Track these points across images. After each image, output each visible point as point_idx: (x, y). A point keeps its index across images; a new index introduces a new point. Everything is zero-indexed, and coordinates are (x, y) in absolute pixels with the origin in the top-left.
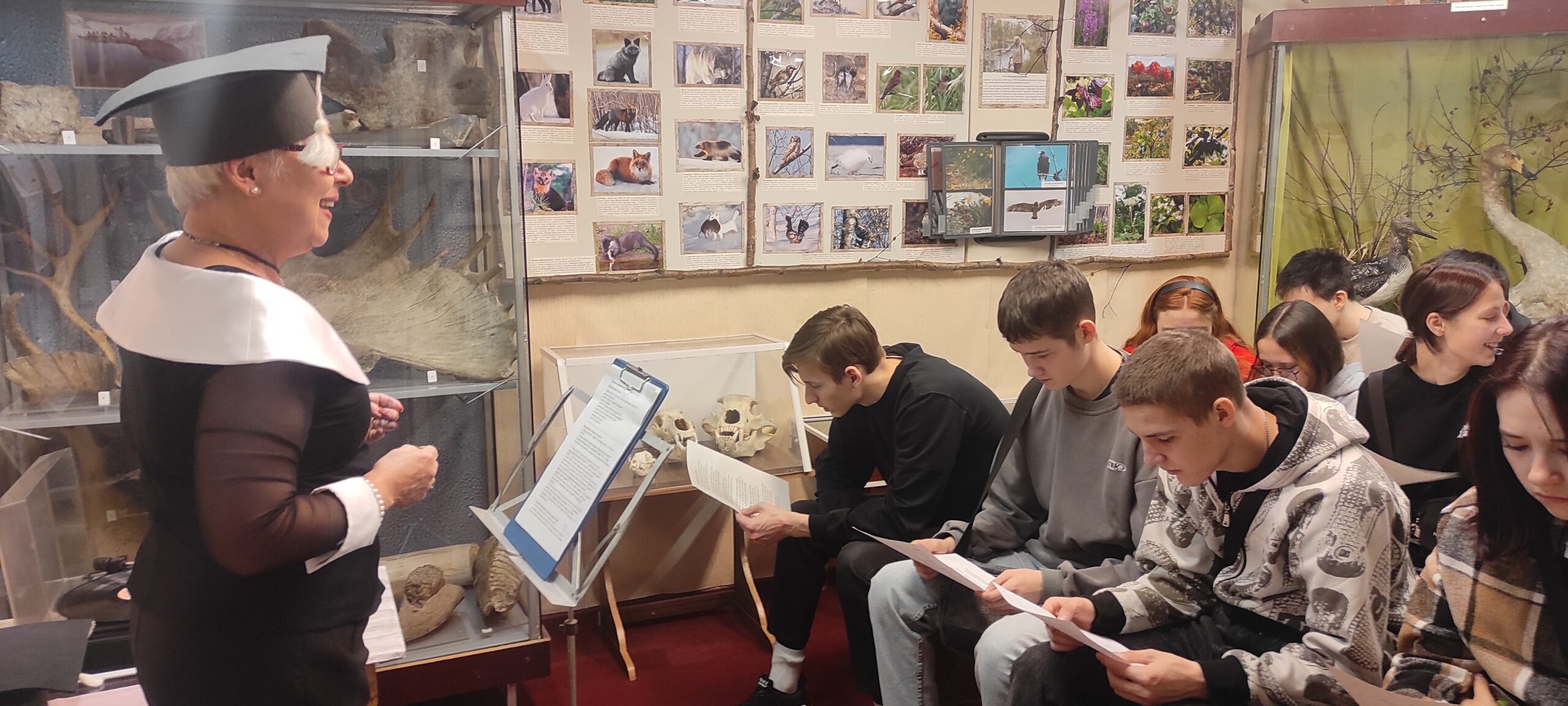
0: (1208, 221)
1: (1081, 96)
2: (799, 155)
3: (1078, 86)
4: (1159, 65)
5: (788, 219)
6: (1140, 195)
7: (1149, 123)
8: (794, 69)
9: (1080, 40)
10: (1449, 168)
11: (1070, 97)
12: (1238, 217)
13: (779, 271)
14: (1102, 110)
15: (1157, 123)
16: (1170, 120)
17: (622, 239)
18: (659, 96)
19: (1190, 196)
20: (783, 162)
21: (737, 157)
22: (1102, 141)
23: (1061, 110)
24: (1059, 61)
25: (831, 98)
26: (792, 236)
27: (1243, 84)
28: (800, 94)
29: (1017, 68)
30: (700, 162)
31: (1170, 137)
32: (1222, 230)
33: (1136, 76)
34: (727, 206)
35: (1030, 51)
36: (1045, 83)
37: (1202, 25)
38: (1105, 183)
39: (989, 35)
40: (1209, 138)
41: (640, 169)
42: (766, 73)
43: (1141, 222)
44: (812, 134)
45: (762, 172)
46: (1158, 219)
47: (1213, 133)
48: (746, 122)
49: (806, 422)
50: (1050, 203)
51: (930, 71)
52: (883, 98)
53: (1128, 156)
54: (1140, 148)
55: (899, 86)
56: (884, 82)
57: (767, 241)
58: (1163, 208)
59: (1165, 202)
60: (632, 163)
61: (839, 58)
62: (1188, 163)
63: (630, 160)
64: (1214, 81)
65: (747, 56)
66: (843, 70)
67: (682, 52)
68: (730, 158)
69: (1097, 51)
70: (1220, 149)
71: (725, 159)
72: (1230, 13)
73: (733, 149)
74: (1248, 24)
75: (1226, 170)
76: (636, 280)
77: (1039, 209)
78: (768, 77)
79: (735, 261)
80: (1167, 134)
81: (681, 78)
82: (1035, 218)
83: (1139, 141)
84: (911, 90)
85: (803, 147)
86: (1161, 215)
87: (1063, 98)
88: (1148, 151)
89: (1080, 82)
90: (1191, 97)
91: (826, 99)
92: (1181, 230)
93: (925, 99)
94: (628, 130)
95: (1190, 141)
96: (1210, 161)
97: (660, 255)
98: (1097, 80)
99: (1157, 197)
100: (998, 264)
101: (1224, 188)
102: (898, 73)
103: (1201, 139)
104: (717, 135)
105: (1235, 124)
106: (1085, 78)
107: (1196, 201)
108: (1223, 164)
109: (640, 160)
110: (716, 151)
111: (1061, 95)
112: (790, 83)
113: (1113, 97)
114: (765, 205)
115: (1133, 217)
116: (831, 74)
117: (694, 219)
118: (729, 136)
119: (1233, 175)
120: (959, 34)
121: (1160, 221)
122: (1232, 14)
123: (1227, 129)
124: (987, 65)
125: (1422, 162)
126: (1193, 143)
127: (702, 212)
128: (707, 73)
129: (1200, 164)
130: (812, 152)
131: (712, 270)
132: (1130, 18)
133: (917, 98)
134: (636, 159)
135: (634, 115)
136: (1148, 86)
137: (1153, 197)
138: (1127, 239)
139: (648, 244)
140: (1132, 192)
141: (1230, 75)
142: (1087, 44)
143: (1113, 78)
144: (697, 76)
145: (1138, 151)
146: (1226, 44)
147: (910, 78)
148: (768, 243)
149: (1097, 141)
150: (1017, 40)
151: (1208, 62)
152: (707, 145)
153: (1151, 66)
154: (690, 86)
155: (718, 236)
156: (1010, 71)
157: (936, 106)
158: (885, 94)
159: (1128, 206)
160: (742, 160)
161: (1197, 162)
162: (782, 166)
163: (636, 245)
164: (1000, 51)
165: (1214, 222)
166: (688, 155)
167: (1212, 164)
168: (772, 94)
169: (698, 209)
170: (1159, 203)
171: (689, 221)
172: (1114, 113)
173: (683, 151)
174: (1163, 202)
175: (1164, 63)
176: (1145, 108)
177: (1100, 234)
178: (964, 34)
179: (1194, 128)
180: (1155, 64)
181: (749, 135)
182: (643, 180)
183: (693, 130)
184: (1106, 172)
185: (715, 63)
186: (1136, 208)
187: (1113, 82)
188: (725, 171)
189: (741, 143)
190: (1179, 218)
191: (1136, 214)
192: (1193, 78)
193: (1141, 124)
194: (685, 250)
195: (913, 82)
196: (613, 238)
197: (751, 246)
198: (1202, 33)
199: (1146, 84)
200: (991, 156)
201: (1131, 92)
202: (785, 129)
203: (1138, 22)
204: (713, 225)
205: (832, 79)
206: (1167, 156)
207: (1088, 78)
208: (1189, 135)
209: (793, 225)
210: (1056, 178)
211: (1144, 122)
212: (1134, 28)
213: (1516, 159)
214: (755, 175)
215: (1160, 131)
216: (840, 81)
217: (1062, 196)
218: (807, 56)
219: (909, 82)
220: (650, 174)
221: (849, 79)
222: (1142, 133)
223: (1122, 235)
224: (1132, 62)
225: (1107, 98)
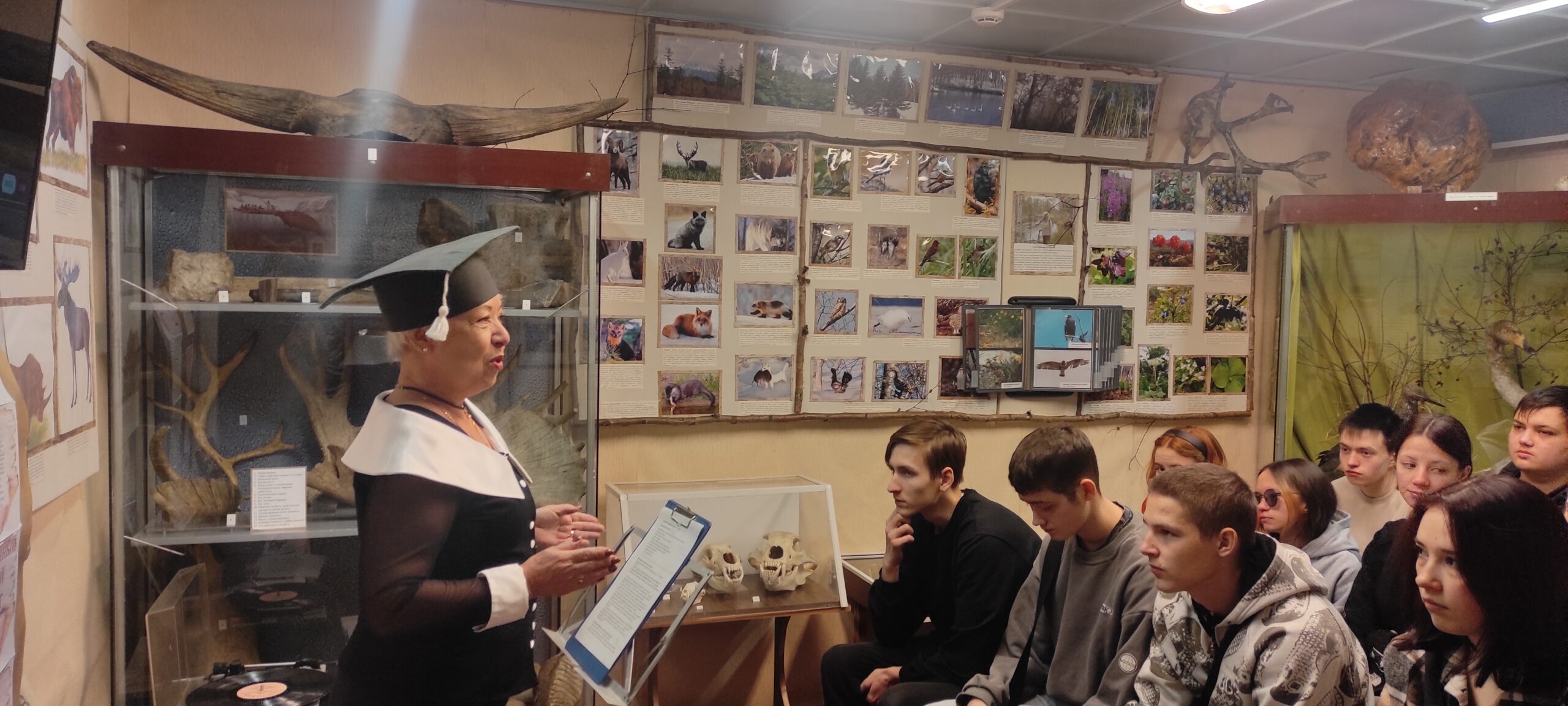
0: (1230, 381)
1: (1106, 266)
2: (844, 314)
3: (1103, 256)
4: (1179, 239)
5: (833, 371)
6: (1164, 356)
7: (1171, 291)
8: (842, 239)
9: (1104, 216)
10: (1457, 340)
11: (1096, 266)
12: (1260, 377)
13: (824, 418)
14: (1125, 278)
15: (1178, 291)
16: (1191, 289)
17: (683, 387)
18: (721, 262)
19: (1212, 358)
20: (830, 320)
21: (789, 315)
22: (1126, 305)
23: (1087, 278)
24: (1085, 234)
25: (875, 264)
26: (837, 387)
27: (1260, 255)
28: (847, 261)
29: (1046, 240)
30: (755, 319)
31: (1191, 303)
32: (1244, 390)
33: (1158, 249)
34: (778, 359)
35: (1058, 225)
36: (1072, 254)
37: (1219, 203)
38: (1130, 345)
39: (1020, 210)
40: (1229, 305)
41: (701, 325)
42: (817, 242)
43: (1165, 381)
44: (857, 296)
45: (811, 329)
46: (1181, 378)
47: (1232, 302)
48: (798, 284)
49: (845, 560)
50: (1076, 363)
51: (966, 241)
52: (922, 265)
53: (1151, 320)
54: (1162, 313)
55: (937, 255)
56: (924, 251)
57: (814, 390)
58: (1185, 369)
59: (1187, 363)
60: (695, 319)
61: (883, 229)
62: (1209, 328)
63: (693, 316)
64: (1232, 254)
65: (801, 228)
66: (886, 240)
67: (743, 224)
68: (782, 316)
69: (1121, 226)
70: (1239, 315)
71: (778, 316)
72: (1246, 194)
73: (785, 308)
74: (1263, 202)
75: (1246, 336)
76: (694, 424)
77: (1066, 368)
78: (819, 246)
79: (784, 408)
80: (1188, 300)
81: (741, 246)
82: (1062, 375)
83: (1162, 307)
84: (948, 259)
85: (849, 306)
86: (1184, 375)
87: (1089, 267)
88: (1170, 317)
89: (1105, 253)
90: (1210, 267)
91: (871, 265)
92: (1203, 389)
93: (961, 266)
94: (692, 290)
95: (1210, 308)
96: (1230, 326)
97: (716, 401)
98: (1121, 251)
99: (1180, 359)
100: (1028, 417)
101: (1244, 352)
102: (936, 243)
103: (1220, 306)
104: (771, 296)
105: (1253, 293)
106: (1109, 249)
107: (1217, 363)
108: (1243, 329)
109: (702, 316)
110: (770, 310)
111: (1088, 264)
112: (838, 251)
113: (1136, 267)
114: (813, 358)
115: (1157, 377)
116: (875, 243)
117: (747, 369)
118: (782, 297)
119: (1252, 340)
120: (992, 210)
121: (1183, 380)
122: (1248, 194)
123: (1245, 297)
124: (1019, 237)
125: (1432, 333)
126: (1213, 310)
127: (756, 363)
128: (764, 240)
129: (1220, 329)
130: (857, 312)
131: (762, 416)
132: (1151, 197)
133: (953, 265)
134: (699, 316)
135: (699, 277)
136: (1169, 258)
137: (1176, 359)
138: (1152, 397)
139: (705, 391)
140: (1155, 353)
141: (1247, 249)
142: (1112, 219)
143: (1136, 250)
144: (755, 244)
145: (1161, 316)
146: (1243, 221)
147: (947, 248)
148: (815, 392)
149: (1121, 307)
150: (1046, 215)
151: (1226, 237)
152: (763, 304)
153: (1171, 239)
154: (749, 252)
155: (769, 385)
156: (1039, 242)
157: (970, 273)
158: (924, 262)
159: (1152, 367)
160: (793, 318)
161: (1217, 327)
162: (829, 324)
163: (695, 391)
164: (1030, 225)
165: (1236, 385)
166: (745, 313)
167: (1232, 329)
168: (822, 261)
169: (752, 360)
170: (1182, 364)
171: (744, 371)
172: (1138, 280)
173: (740, 309)
174: (1185, 363)
175: (1184, 237)
176: (1167, 277)
177: (1125, 391)
178: (997, 209)
179: (1214, 296)
180: (1176, 238)
181: (800, 296)
182: (703, 334)
183: (750, 291)
184: (1131, 335)
185: (772, 233)
186: (1159, 368)
187: (1136, 253)
188: (778, 327)
189: (792, 302)
190: (1201, 378)
191: (1160, 374)
192: (1211, 251)
193: (1163, 292)
194: (739, 397)
195: (950, 251)
196: (675, 386)
197: (799, 395)
198: (1219, 210)
199: (1169, 255)
200: (1021, 318)
201: (1153, 262)
202: (833, 291)
203: (1158, 200)
204: (765, 375)
205: (876, 247)
206: (1188, 321)
207: (1112, 249)
208: (1209, 302)
209: (838, 376)
210: (1082, 340)
211: (1166, 290)
212: (1155, 206)
213: (1518, 335)
214: (804, 331)
215: (1181, 298)
216: (883, 250)
217: (1087, 356)
218: (854, 227)
219: (946, 251)
220: (710, 329)
221: (891, 248)
222: (1164, 300)
223: (1146, 392)
224: (1153, 235)
225: (1131, 267)
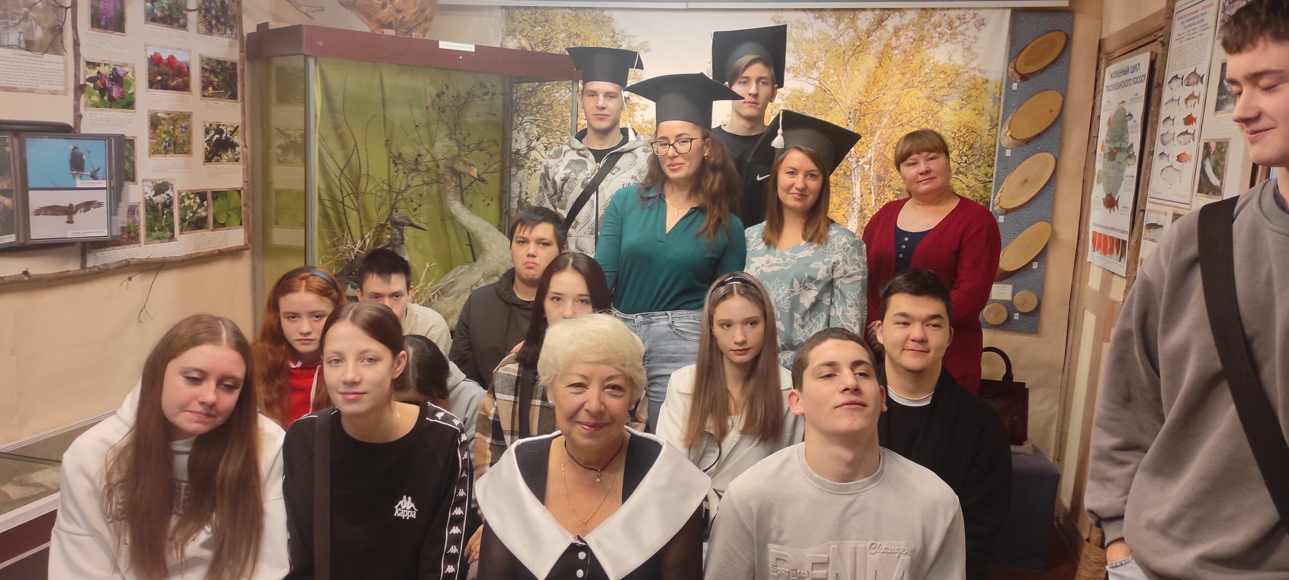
0: (229, 216)
1: (103, 85)
3: (99, 73)
4: (175, 59)
6: (168, 192)
7: (171, 118)
9: (97, 22)
10: (416, 170)
14: (124, 102)
15: (178, 119)
16: (189, 116)
19: (213, 192)
22: (128, 134)
23: (83, 99)
24: (76, 43)
27: (247, 85)
29: (29, 46)
31: (191, 133)
32: (241, 224)
33: (156, 68)
36: (61, 67)
37: (210, 23)
38: (134, 180)
40: (224, 135)
43: (171, 220)
46: (186, 216)
47: (227, 130)
50: (88, 206)
53: (154, 151)
54: (164, 144)
58: (190, 205)
59: (190, 199)
62: (208, 159)
64: (224, 80)
69: (115, 37)
70: (233, 146)
72: (232, 15)
74: (249, 25)
75: (239, 167)
77: (75, 212)
80: (187, 129)
82: (70, 222)
83: (163, 136)
86: (188, 212)
87: (85, 85)
88: (172, 147)
89: (101, 69)
90: (206, 94)
92: (207, 226)
95: (208, 138)
96: (226, 158)
98: (118, 68)
99: (184, 194)
100: (26, 278)
101: (240, 184)
103: (217, 136)
105: (243, 123)
106: (105, 64)
107: (217, 197)
108: (237, 160)
111: (82, 82)
113: (135, 88)
115: (163, 215)
119: (246, 172)
121: (187, 218)
122: (234, 16)
123: (238, 127)
125: (397, 165)
126: (211, 139)
129: (218, 161)
132: (146, 7)
136: (167, 80)
137: (180, 194)
138: (159, 238)
140: (161, 188)
141: (235, 75)
142: (105, 28)
143: (133, 68)
145: (162, 147)
146: (231, 46)
149: (123, 135)
151: (217, 61)
153: (168, 58)
156: (20, 48)
159: (158, 204)
161: (215, 158)
165: (234, 219)
167: (228, 161)
170: (186, 200)
172: (138, 104)
175: (180, 58)
176: (166, 101)
177: (132, 234)
179: (211, 125)
180: (171, 59)
184: (134, 168)
186: (164, 205)
187: (133, 72)
190: (204, 214)
191: (165, 212)
192: (206, 75)
193: (164, 119)
198: (210, 30)
199: (166, 77)
200: (8, 149)
201: (152, 84)
203: (152, 11)
206: (189, 152)
207: (108, 65)
208: (207, 132)
210: (94, 177)
211: (166, 116)
212: (150, 17)
213: (472, 166)
215: (182, 127)
217: (102, 197)
222: (165, 128)
223: (154, 234)
224: (151, 53)
225: (129, 89)
